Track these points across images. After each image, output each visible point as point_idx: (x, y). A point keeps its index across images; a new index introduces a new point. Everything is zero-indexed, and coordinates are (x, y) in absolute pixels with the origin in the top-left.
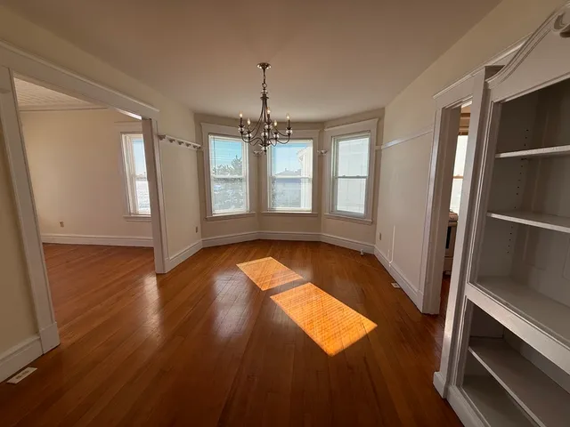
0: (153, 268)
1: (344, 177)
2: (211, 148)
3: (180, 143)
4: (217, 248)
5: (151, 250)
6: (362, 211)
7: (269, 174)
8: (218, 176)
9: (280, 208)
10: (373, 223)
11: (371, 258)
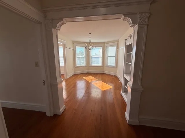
0: (64, 78)
1: (110, 56)
2: (76, 49)
3: (68, 48)
4: (78, 74)
5: (64, 75)
6: (114, 65)
7: (90, 56)
8: (78, 56)
9: (93, 65)
10: (117, 68)
11: (116, 77)
